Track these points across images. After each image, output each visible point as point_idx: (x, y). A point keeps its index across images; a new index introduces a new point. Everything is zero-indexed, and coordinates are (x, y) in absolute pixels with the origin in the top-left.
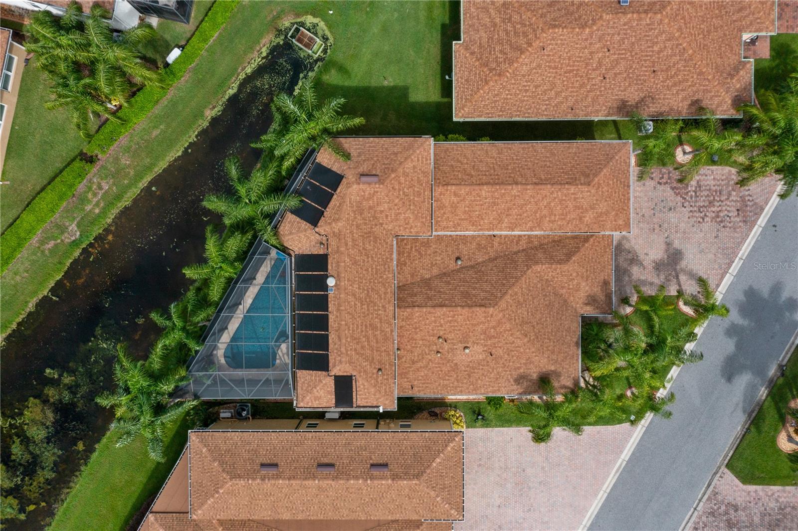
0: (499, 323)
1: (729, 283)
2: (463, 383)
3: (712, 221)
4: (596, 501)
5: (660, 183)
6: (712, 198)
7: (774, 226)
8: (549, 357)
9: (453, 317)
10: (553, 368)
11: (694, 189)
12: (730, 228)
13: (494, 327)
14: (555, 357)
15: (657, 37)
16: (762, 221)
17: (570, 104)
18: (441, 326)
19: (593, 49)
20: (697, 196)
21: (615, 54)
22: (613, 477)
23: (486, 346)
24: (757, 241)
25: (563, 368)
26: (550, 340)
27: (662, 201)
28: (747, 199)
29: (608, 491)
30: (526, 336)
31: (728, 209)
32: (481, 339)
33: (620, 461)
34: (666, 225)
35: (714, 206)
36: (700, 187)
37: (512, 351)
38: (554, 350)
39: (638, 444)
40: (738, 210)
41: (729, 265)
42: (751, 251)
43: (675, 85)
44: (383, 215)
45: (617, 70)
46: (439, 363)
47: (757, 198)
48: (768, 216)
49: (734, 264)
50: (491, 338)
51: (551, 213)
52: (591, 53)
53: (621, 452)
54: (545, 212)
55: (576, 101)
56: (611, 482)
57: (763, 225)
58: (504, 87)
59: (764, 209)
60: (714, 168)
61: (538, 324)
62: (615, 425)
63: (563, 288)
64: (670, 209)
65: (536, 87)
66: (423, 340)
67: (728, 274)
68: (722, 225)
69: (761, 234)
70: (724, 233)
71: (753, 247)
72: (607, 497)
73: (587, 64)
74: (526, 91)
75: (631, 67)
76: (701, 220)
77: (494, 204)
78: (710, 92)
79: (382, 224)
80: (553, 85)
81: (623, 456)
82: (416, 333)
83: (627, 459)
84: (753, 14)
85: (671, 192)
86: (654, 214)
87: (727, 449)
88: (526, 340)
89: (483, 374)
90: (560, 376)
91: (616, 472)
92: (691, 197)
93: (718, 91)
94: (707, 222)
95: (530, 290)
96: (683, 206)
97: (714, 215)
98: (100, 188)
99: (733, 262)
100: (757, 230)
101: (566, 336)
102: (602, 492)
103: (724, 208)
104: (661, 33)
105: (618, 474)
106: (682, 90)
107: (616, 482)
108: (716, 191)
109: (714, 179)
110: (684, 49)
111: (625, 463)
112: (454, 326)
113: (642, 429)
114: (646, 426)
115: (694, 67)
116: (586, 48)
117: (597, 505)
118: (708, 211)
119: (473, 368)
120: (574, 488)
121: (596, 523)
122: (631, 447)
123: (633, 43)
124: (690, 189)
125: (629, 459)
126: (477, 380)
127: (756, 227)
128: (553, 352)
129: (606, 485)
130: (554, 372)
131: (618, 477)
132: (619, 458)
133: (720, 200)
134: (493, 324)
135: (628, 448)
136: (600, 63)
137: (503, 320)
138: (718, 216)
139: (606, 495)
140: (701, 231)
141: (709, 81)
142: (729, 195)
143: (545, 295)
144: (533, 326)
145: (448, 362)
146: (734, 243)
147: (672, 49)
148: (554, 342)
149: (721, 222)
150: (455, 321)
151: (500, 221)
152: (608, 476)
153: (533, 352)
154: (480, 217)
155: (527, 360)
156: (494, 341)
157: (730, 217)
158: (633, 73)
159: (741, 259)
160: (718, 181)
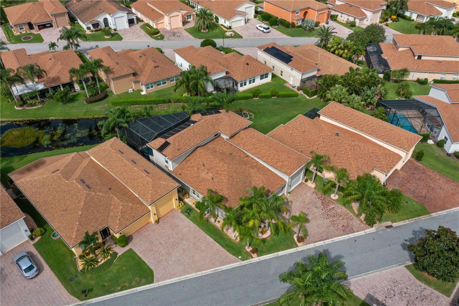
0: (224, 170)
1: (321, 245)
2: (195, 183)
3: (330, 221)
4: (195, 274)
5: (318, 198)
6: (335, 215)
7: (356, 240)
8: (229, 193)
9: (213, 160)
10: (227, 197)
11: (330, 208)
12: (336, 228)
13: (221, 171)
14: (231, 195)
15: (341, 147)
16: (351, 235)
17: (302, 150)
18: (207, 161)
19: (319, 140)
20: (329, 210)
21: (325, 144)
22: (210, 271)
23: (214, 175)
24: (344, 240)
25: (231, 201)
26: (235, 190)
27: (315, 203)
28: (350, 225)
29: (203, 274)
30: (229, 181)
31: (340, 222)
32: (214, 172)
33: (219, 268)
34: (310, 210)
35: (334, 218)
36: (333, 209)
37: (220, 182)
38: (233, 193)
39: (233, 268)
40: (343, 226)
41: (326, 239)
42: (339, 241)
43: (340, 163)
44: (222, 125)
45: (323, 149)
46: (195, 172)
47: (354, 228)
48: (356, 236)
49: (328, 240)
50: (218, 173)
51: (269, 156)
52: (318, 140)
53: (223, 265)
54: (267, 155)
55: (305, 150)
56: (208, 272)
57: (351, 237)
58: (286, 136)
59: (355, 233)
60: (344, 208)
61: (236, 182)
62: (231, 254)
63: (254, 182)
64: (316, 207)
65: (295, 140)
66: (198, 162)
67: (323, 242)
68: (333, 225)
69: (348, 239)
70: (331, 228)
71: (341, 241)
72: (200, 276)
73: (315, 143)
74: (291, 140)
75: (328, 150)
76: (326, 218)
77: (254, 144)
78: (351, 171)
79: (219, 127)
80: (301, 142)
81: (222, 267)
82: (198, 159)
83: (222, 270)
84: (382, 165)
85: (321, 203)
86: (309, 204)
87: (268, 301)
88: (227, 181)
89: (204, 185)
90: (227, 202)
91: (213, 271)
92: (327, 209)
93: (354, 173)
94: (328, 220)
95: (243, 172)
96: (322, 210)
97: (332, 220)
98: (164, 108)
99: (328, 239)
100: (347, 237)
101: (241, 194)
102: (200, 273)
103: (338, 221)
104: (343, 146)
105: (213, 272)
106: (341, 165)
107: (210, 274)
108: (339, 215)
109: (341, 211)
110: (349, 154)
111: (221, 270)
112: (210, 163)
113: (240, 264)
114: (242, 265)
115: (349, 161)
116: (317, 138)
117: (194, 275)
118: (331, 218)
119: (203, 181)
120: (192, 262)
121: (186, 281)
122: (229, 267)
123: (333, 145)
124: (329, 207)
125: (224, 270)
126: (200, 185)
127: (347, 236)
128: (232, 193)
129: (204, 272)
130: (227, 199)
131: (212, 273)
132: (220, 266)
133: (338, 218)
134: (222, 170)
135: (227, 266)
136: (319, 144)
137: (226, 171)
138: (333, 222)
139: (201, 275)
140: (323, 221)
141: (352, 168)
142: (344, 219)
143: (246, 179)
144: (234, 181)
145: (198, 173)
146: (333, 234)
147: (345, 152)
148: (235, 191)
149: (334, 224)
150: (212, 162)
151: (252, 150)
152: (209, 269)
153: (226, 187)
154: (247, 146)
155: (222, 189)
156: (218, 175)
157: (338, 225)
158: (328, 152)
159: (332, 240)
160: (342, 212)
